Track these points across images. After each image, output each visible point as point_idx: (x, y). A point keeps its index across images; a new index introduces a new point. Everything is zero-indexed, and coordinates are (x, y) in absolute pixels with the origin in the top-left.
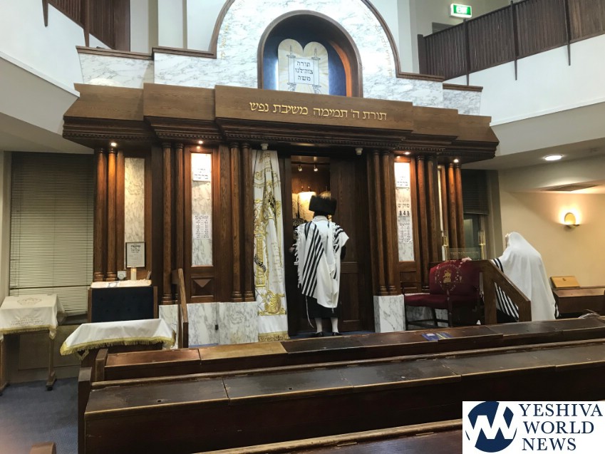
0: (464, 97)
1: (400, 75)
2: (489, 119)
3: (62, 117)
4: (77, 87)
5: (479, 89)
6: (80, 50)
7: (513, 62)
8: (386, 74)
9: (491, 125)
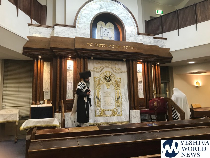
0: (161, 42)
1: (139, 34)
2: (169, 49)
3: (22, 47)
4: (28, 37)
5: (166, 39)
6: (29, 24)
7: (177, 30)
8: (134, 33)
9: (170, 51)
